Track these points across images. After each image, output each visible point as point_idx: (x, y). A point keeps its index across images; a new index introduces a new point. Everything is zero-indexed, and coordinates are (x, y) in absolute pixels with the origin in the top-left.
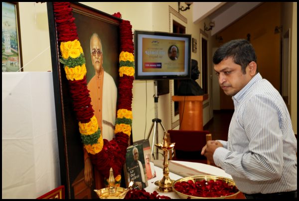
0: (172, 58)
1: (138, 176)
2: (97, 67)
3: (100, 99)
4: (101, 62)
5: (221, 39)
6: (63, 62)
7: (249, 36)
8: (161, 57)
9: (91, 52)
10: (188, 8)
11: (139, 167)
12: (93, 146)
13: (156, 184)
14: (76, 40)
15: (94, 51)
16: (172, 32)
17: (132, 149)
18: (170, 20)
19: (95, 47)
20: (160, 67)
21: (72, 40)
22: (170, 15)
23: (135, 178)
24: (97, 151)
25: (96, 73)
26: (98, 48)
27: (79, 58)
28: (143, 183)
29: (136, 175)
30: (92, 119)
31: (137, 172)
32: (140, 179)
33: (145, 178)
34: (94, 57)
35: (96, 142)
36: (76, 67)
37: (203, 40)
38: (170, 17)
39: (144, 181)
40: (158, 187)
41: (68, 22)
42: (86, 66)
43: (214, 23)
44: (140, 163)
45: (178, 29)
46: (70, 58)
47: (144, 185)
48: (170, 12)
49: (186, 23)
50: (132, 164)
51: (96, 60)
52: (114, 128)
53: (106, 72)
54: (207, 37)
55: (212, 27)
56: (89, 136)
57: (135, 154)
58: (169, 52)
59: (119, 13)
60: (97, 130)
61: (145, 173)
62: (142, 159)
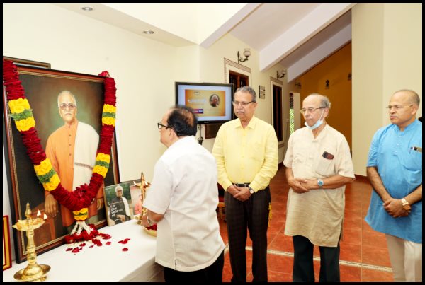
0: (214, 105)
1: (121, 210)
2: (69, 118)
3: (72, 145)
4: (74, 114)
5: (300, 85)
6: (12, 116)
7: (328, 82)
8: (203, 104)
9: (59, 106)
10: (247, 59)
11: (123, 203)
12: (47, 184)
13: (137, 218)
14: (21, 99)
15: (65, 106)
16: (228, 82)
17: (115, 187)
18: (225, 70)
19: (65, 102)
20: (202, 113)
21: (17, 98)
22: (225, 66)
23: (117, 211)
24: (52, 189)
25: (66, 124)
26: (69, 102)
27: (23, 113)
28: (126, 216)
29: (118, 209)
30: (42, 163)
31: (121, 207)
32: (124, 213)
33: (130, 212)
34: (63, 111)
35: (48, 181)
36: (21, 121)
37: (275, 87)
38: (225, 68)
39: (128, 214)
40: (137, 221)
41: (12, 85)
42: (36, 119)
43: (286, 71)
44: (124, 200)
45: (239, 78)
46: (15, 113)
47: (128, 218)
48: (225, 64)
49: (250, 72)
50: (113, 200)
51: (66, 113)
52: (92, 169)
53: (82, 122)
54: (282, 84)
55: (284, 75)
56: (41, 176)
57: (119, 191)
58: (210, 100)
59: (106, 72)
60: (48, 171)
61: (130, 208)
62: (127, 195)
